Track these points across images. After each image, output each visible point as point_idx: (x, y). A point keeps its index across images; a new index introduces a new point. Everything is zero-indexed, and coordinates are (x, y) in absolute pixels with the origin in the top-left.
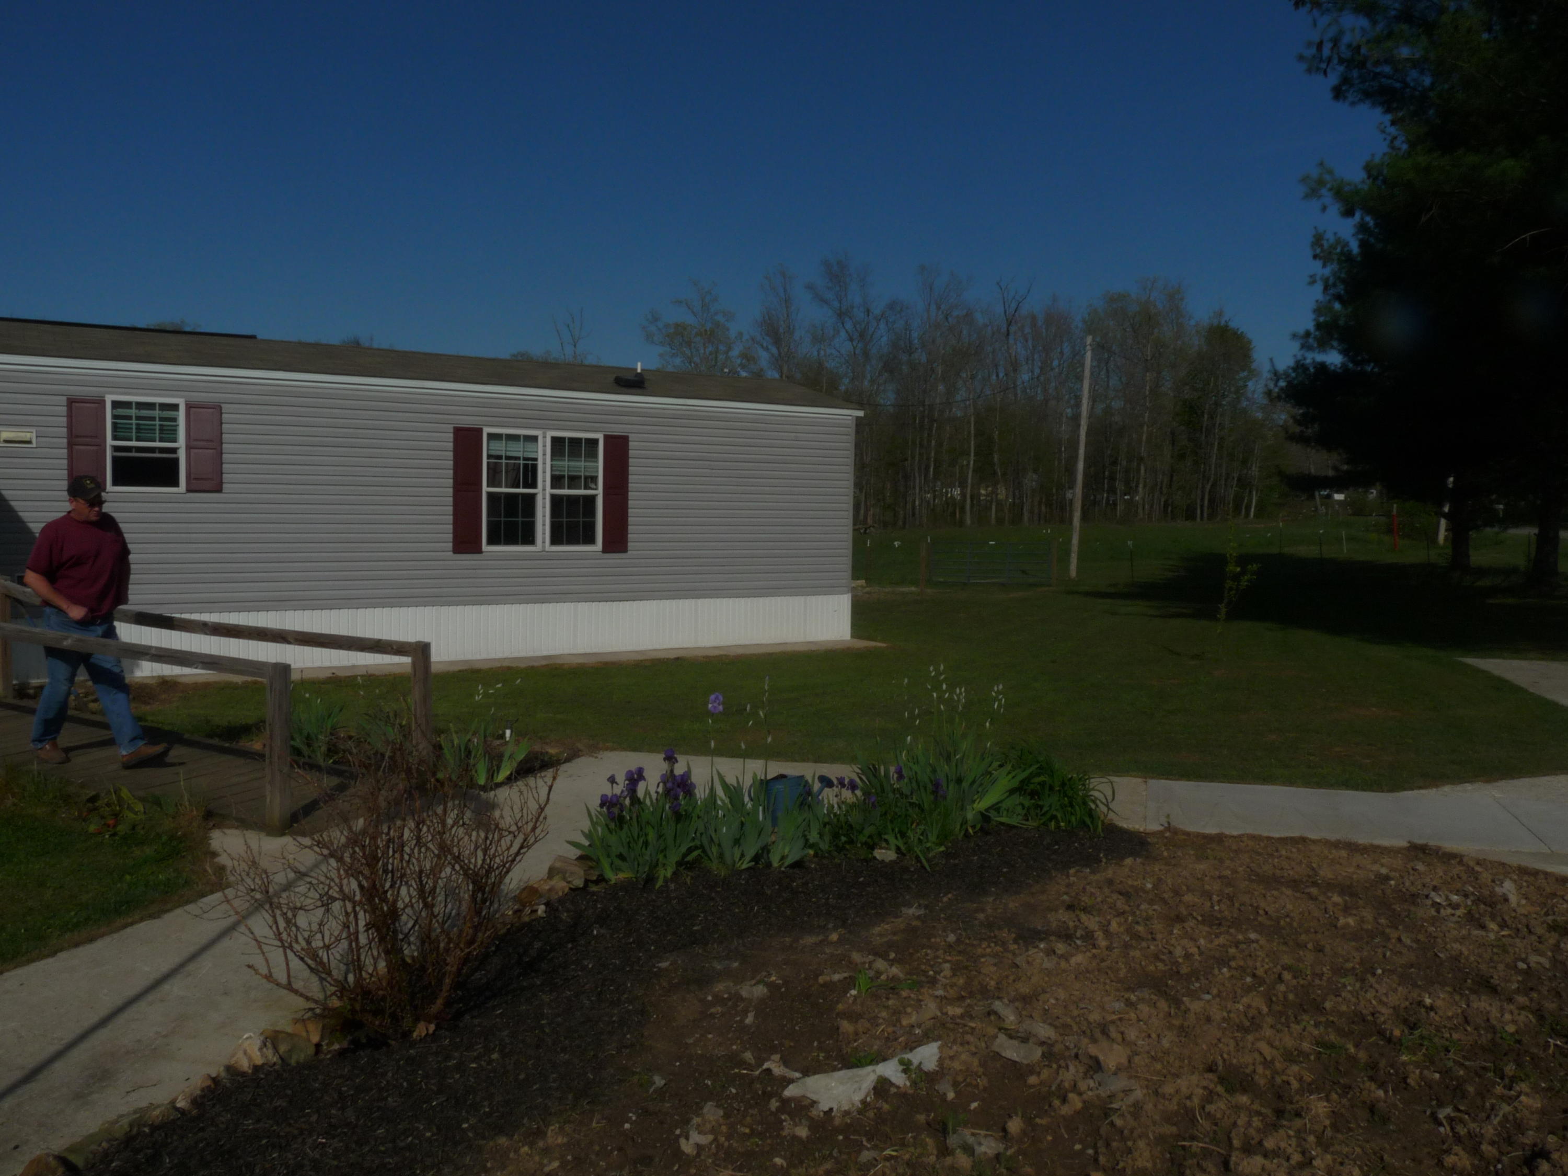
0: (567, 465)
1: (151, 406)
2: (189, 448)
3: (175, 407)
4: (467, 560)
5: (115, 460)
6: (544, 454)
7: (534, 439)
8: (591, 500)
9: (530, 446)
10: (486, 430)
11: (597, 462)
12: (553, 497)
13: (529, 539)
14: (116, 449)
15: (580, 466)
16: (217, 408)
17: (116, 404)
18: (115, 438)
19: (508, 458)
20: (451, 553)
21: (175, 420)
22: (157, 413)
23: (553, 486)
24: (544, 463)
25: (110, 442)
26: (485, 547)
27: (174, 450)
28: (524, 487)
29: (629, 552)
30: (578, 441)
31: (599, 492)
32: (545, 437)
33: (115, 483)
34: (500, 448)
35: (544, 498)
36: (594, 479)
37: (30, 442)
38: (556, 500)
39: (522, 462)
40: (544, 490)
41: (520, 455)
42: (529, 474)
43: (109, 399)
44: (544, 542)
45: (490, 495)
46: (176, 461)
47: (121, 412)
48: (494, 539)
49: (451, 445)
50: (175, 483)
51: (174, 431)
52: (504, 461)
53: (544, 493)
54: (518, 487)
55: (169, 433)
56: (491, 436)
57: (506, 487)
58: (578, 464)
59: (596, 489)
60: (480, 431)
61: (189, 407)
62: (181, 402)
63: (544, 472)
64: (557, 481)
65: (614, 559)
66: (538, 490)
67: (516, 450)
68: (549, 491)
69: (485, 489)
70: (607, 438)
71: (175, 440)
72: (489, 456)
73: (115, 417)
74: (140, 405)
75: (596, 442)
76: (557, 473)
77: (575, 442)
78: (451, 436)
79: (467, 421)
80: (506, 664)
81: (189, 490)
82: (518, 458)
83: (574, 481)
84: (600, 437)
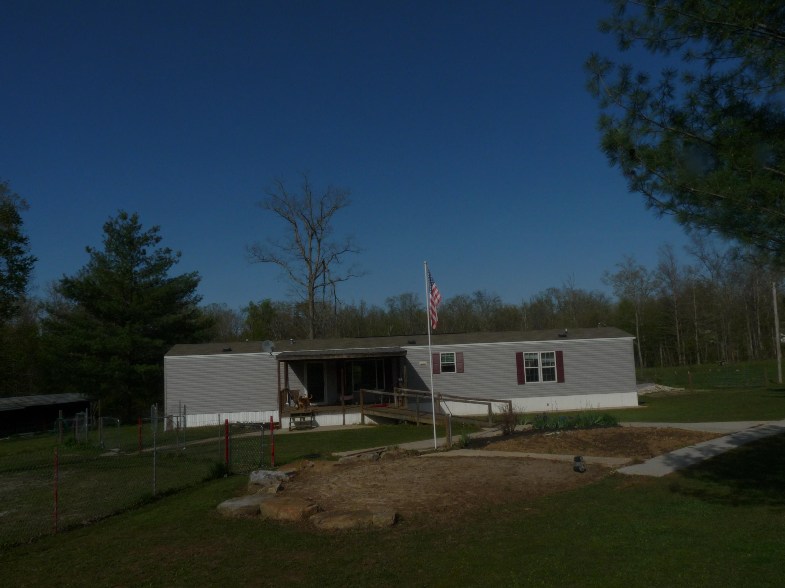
0: (546, 360)
1: (448, 354)
2: (457, 363)
3: (453, 354)
4: (521, 386)
5: (442, 366)
6: (540, 358)
7: (537, 354)
8: (553, 369)
9: (536, 356)
10: (524, 353)
11: (554, 358)
12: (543, 369)
13: (537, 379)
14: (442, 364)
15: (549, 360)
16: (462, 353)
17: (442, 354)
18: (442, 362)
19: (530, 359)
20: (517, 385)
21: (453, 357)
22: (450, 355)
23: (543, 366)
24: (540, 360)
25: (441, 363)
26: (526, 382)
27: (454, 364)
28: (535, 366)
29: (565, 383)
30: (548, 353)
31: (555, 366)
32: (539, 353)
33: (442, 372)
34: (528, 357)
35: (540, 369)
36: (554, 363)
37: (425, 364)
38: (544, 370)
39: (534, 360)
40: (540, 367)
41: (533, 358)
42: (536, 363)
43: (440, 353)
44: (541, 381)
45: (526, 369)
46: (454, 366)
47: (443, 356)
48: (528, 381)
49: (515, 357)
50: (454, 371)
51: (453, 359)
52: (529, 360)
53: (540, 368)
54: (533, 366)
55: (452, 360)
56: (525, 354)
57: (530, 367)
58: (548, 359)
59: (554, 366)
60: (522, 353)
61: (456, 354)
62: (455, 353)
63: (540, 362)
64: (543, 364)
65: (561, 384)
66: (539, 367)
67: (532, 357)
68: (541, 367)
69: (525, 368)
70: (556, 352)
71: (454, 361)
72: (525, 359)
73: (441, 357)
74: (447, 354)
75: (553, 353)
76: (543, 362)
77: (548, 354)
78: (515, 355)
79: (519, 351)
80: (533, 413)
81: (457, 372)
82: (533, 359)
83: (548, 364)
84: (554, 352)
